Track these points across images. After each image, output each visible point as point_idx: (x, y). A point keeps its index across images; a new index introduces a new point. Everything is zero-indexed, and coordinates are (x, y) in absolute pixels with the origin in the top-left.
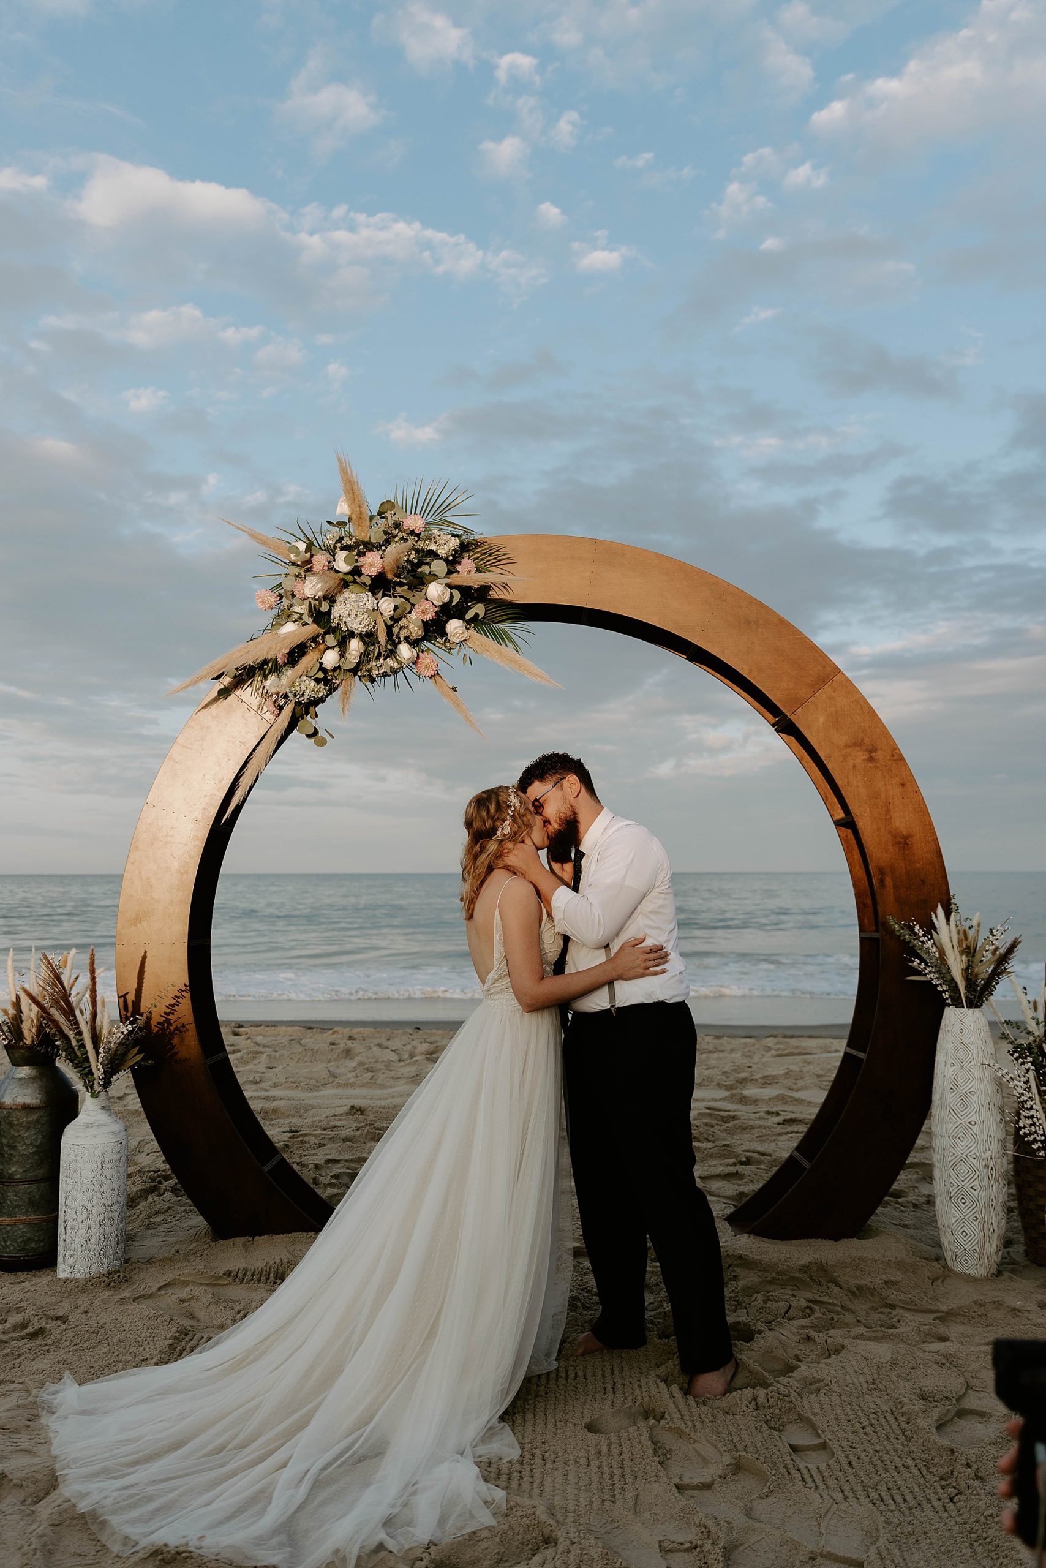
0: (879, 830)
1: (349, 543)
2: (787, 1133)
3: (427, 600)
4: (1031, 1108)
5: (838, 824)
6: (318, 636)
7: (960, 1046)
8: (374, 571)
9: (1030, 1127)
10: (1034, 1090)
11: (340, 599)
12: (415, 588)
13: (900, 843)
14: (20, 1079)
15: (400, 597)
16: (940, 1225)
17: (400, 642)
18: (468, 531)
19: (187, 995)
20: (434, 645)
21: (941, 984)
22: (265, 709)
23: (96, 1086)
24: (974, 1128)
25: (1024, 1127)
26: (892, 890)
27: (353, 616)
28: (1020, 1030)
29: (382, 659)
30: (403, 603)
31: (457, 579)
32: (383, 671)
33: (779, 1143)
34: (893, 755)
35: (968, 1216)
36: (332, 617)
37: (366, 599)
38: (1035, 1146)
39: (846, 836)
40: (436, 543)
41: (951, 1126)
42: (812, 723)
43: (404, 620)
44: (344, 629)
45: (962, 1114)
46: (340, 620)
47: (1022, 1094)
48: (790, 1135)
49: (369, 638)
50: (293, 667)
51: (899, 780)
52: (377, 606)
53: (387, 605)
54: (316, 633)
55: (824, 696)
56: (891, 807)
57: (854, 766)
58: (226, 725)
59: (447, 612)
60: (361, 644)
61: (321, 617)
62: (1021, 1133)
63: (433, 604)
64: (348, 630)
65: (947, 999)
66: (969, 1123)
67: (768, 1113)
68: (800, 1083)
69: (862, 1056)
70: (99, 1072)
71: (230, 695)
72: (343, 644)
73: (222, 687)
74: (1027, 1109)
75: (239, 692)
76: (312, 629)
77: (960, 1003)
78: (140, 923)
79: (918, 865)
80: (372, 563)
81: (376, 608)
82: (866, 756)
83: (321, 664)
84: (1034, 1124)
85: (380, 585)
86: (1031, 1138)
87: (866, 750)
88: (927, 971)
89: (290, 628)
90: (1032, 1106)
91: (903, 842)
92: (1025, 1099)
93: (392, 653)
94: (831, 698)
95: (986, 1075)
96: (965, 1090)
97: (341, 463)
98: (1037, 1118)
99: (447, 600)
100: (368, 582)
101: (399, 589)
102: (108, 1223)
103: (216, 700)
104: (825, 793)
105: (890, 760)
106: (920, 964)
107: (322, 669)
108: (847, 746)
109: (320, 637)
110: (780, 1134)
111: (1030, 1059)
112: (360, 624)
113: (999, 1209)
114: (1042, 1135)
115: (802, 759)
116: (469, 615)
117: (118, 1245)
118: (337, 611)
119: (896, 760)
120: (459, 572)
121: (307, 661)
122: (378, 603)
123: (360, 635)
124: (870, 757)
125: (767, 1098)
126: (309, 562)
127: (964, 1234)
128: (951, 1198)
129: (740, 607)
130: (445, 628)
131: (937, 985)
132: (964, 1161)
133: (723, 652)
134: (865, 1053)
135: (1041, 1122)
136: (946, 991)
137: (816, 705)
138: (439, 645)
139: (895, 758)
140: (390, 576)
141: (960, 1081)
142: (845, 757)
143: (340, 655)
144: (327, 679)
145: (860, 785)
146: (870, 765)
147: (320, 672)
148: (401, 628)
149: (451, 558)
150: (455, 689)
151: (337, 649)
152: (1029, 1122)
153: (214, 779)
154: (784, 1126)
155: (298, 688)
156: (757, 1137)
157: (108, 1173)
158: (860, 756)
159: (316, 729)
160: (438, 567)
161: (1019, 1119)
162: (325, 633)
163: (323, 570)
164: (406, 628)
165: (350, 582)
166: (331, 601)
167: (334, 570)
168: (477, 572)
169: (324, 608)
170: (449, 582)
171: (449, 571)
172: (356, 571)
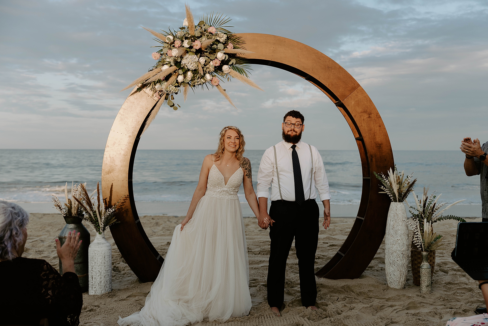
0: (371, 142)
1: (188, 36)
2: (332, 249)
3: (217, 59)
4: (417, 234)
5: (357, 139)
6: (176, 70)
7: (396, 215)
8: (198, 48)
9: (417, 241)
10: (419, 228)
11: (185, 57)
12: (212, 54)
13: (378, 146)
14: (71, 228)
15: (206, 57)
16: (386, 273)
17: (206, 73)
18: (230, 32)
19: (128, 199)
20: (218, 74)
21: (390, 194)
22: (154, 96)
23: (101, 230)
24: (399, 241)
25: (415, 241)
26: (375, 163)
27: (190, 64)
28: (415, 210)
29: (199, 79)
30: (207, 59)
31: (227, 51)
32: (199, 83)
33: (329, 252)
34: (377, 116)
35: (396, 270)
36: (182, 64)
37: (194, 57)
38: (418, 247)
39: (360, 144)
40: (219, 36)
41: (391, 241)
42: (350, 104)
43: (208, 65)
44: (186, 68)
45: (395, 237)
46: (185, 65)
47: (415, 230)
48: (333, 250)
49: (195, 72)
50: (167, 82)
51: (379, 125)
52: (199, 60)
53: (202, 60)
54: (176, 69)
55: (354, 95)
56: (376, 134)
57: (364, 120)
58: (140, 101)
59: (223, 63)
60: (192, 74)
61: (178, 63)
62: (414, 242)
63: (219, 60)
64: (188, 68)
65: (392, 199)
66: (397, 240)
67: (324, 243)
68: (334, 233)
69: (363, 219)
70: (102, 226)
71: (141, 90)
72: (185, 74)
73: (138, 87)
74: (416, 235)
75: (144, 89)
76: (174, 68)
77: (396, 201)
78: (110, 173)
79: (384, 154)
80: (197, 45)
81: (198, 61)
82: (368, 116)
83: (177, 80)
84: (418, 240)
85: (199, 52)
86: (417, 244)
87: (368, 114)
88: (386, 190)
89: (166, 67)
90: (418, 234)
91: (379, 146)
92: (416, 231)
93: (203, 77)
94: (357, 95)
95: (404, 224)
96: (397, 229)
97: (186, 7)
98: (419, 237)
99: (224, 59)
100: (195, 51)
101: (205, 54)
102: (107, 276)
103: (136, 92)
104: (352, 128)
105: (376, 117)
106: (384, 188)
107: (177, 82)
108: (361, 112)
109: (177, 71)
110: (329, 250)
111: (418, 219)
112: (192, 67)
113: (406, 267)
114: (420, 243)
115: (345, 116)
116: (230, 63)
117: (110, 284)
118: (183, 62)
119: (378, 118)
120: (227, 48)
121: (172, 79)
122: (199, 59)
123: (192, 70)
124: (369, 116)
125: (323, 238)
126: (173, 43)
127: (394, 275)
128: (390, 264)
129: (326, 62)
130: (222, 68)
131: (389, 195)
132: (395, 252)
133: (320, 78)
134: (364, 218)
135: (420, 239)
136: (392, 197)
137: (351, 98)
138: (220, 74)
139: (378, 117)
140: (203, 49)
141: (395, 226)
142: (361, 116)
143: (184, 77)
144: (178, 84)
145: (365, 126)
146: (369, 119)
147: (176, 83)
148: (207, 68)
149: (224, 42)
150: (225, 90)
151: (183, 75)
152: (417, 239)
153: (136, 121)
154: (330, 247)
155: (169, 89)
156: (321, 251)
157: (107, 259)
158: (366, 116)
159: (174, 104)
160: (220, 46)
161: (413, 238)
162: (179, 69)
163: (179, 46)
164: (208, 68)
165: (189, 51)
166: (182, 57)
167: (183, 46)
168: (234, 48)
169: (179, 60)
170: (224, 52)
171: (224, 48)
172: (191, 47)
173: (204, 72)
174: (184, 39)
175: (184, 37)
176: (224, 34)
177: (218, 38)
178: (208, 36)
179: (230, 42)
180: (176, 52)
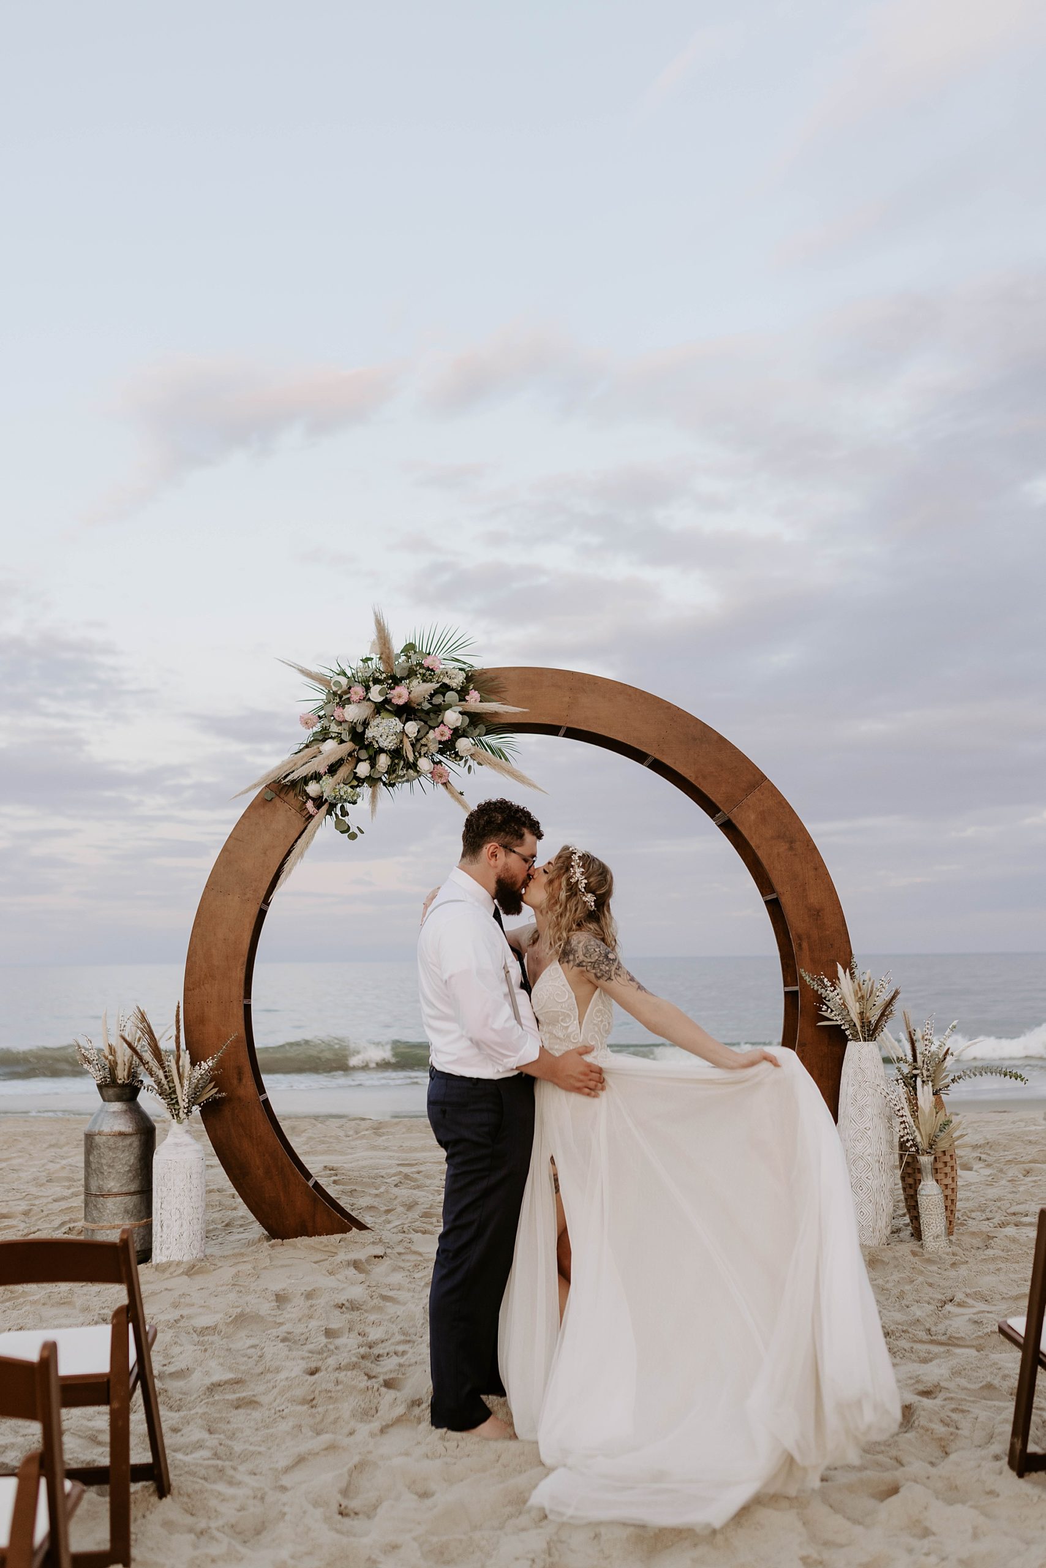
1: (380, 677)
11: (373, 723)
27: (384, 737)
31: (467, 707)
36: (366, 736)
44: (376, 746)
49: (396, 754)
53: (412, 728)
54: (353, 748)
59: (457, 733)
61: (357, 737)
63: (449, 728)
64: (379, 747)
76: (349, 746)
80: (400, 695)
83: (356, 773)
89: (330, 746)
118: (369, 733)
121: (343, 772)
123: (389, 751)
149: (459, 689)
150: (461, 794)
155: (338, 793)
159: (349, 827)
162: (359, 749)
163: (360, 699)
164: (426, 745)
166: (366, 724)
167: (369, 699)
168: (481, 701)
169: (360, 729)
170: (460, 709)
171: (460, 700)
172: (387, 701)
173: (416, 754)
174: (371, 684)
175: (371, 679)
176: (461, 669)
177: (447, 681)
178: (424, 675)
179: (471, 687)
180: (353, 713)
